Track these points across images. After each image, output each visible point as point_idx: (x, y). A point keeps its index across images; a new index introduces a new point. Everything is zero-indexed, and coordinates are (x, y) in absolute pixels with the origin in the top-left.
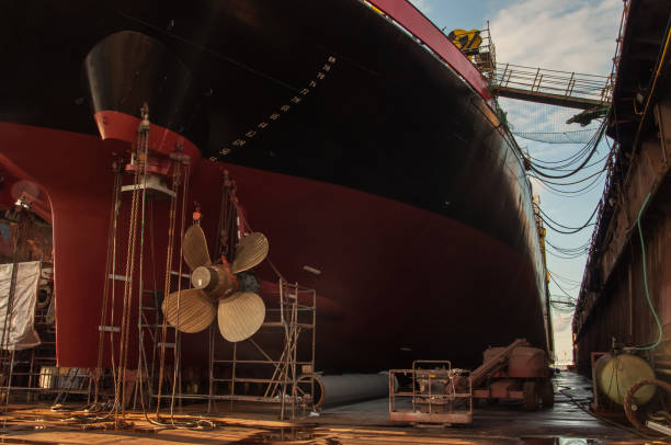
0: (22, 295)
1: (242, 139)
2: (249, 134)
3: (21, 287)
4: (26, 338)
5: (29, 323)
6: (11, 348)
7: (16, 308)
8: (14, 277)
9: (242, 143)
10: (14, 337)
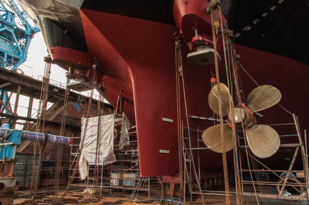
0: (105, 133)
1: (249, 26)
2: (255, 22)
3: (104, 129)
4: (109, 158)
5: (111, 149)
6: (101, 164)
7: (102, 141)
8: (99, 124)
9: (249, 28)
10: (102, 158)
